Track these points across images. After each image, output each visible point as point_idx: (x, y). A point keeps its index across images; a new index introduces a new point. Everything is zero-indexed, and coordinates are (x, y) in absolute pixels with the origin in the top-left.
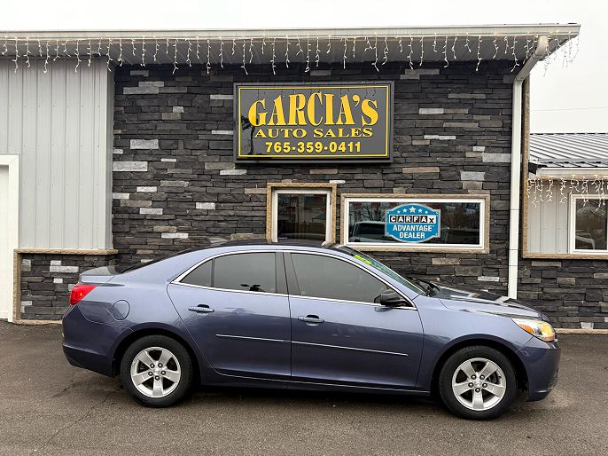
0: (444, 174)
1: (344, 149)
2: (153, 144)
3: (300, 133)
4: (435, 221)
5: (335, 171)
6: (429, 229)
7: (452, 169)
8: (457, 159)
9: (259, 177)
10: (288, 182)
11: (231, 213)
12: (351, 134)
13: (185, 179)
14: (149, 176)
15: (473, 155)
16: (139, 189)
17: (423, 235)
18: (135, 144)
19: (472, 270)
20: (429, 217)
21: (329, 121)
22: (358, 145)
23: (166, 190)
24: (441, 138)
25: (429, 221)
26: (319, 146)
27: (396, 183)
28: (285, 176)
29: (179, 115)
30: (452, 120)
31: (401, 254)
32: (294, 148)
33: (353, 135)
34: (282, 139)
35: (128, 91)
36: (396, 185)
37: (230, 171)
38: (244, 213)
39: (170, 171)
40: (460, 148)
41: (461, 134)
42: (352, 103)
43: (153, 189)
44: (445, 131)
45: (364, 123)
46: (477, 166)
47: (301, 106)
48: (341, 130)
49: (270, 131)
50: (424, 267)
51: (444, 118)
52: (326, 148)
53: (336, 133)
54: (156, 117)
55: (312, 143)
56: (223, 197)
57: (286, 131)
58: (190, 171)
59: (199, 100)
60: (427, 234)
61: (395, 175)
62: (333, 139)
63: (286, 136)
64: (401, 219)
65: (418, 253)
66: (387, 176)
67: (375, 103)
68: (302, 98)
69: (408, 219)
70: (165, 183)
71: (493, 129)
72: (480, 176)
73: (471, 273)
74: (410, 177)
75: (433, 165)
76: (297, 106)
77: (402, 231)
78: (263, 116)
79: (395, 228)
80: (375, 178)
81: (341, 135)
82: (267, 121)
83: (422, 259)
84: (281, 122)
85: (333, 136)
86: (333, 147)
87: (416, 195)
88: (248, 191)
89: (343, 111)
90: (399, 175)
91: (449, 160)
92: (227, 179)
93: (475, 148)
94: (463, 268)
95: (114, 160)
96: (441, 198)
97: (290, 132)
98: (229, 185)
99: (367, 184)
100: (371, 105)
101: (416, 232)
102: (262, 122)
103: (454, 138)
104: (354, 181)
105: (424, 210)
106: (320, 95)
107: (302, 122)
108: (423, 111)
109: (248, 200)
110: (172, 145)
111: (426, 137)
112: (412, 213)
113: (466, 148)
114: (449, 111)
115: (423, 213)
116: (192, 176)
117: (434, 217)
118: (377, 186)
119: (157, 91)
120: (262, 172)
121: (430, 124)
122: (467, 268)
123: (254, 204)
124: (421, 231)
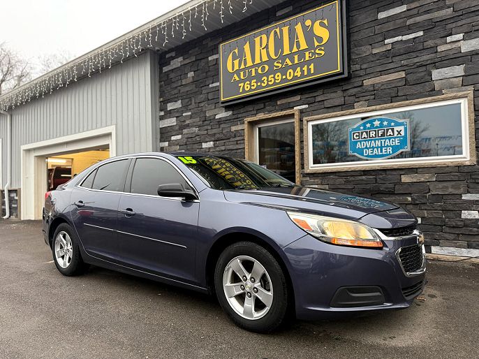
0: (410, 78)
1: (299, 74)
2: (178, 105)
3: (263, 69)
4: (403, 133)
5: (298, 98)
6: (397, 142)
7: (421, 69)
8: (425, 57)
9: (240, 116)
10: (261, 116)
11: (223, 148)
12: (305, 59)
13: (196, 126)
14: (177, 128)
15: (449, 47)
16: (173, 138)
17: (390, 150)
18: (170, 106)
19: (453, 187)
20: (396, 129)
21: (286, 52)
22: (312, 67)
23: (186, 136)
24: (405, 38)
25: (396, 133)
26: (279, 77)
27: (357, 97)
28: (258, 111)
29: (191, 79)
30: (418, 14)
31: (365, 172)
32: (259, 84)
33: (307, 58)
34: (250, 78)
35: (165, 69)
36: (357, 100)
37: (222, 114)
38: (231, 147)
39: (187, 122)
40: (430, 43)
41: (429, 27)
42: (304, 28)
43: (179, 137)
44: (410, 29)
45: (316, 44)
46: (454, 58)
47: (264, 46)
48: (296, 57)
49: (242, 73)
50: (392, 186)
51: (408, 15)
52: (284, 77)
53: (292, 61)
54: (180, 84)
55: (272, 76)
56: (217, 136)
57: (253, 70)
58: (198, 119)
59: (202, 63)
60: (395, 148)
61: (356, 90)
62: (290, 67)
63: (253, 74)
64: (365, 135)
65: (384, 170)
66: (348, 92)
67: (325, 22)
68: (264, 37)
69: (373, 134)
70: (185, 131)
71: (473, 9)
72: (459, 70)
73: (451, 190)
74: (372, 89)
75: (396, 70)
76: (261, 46)
77: (366, 148)
78: (236, 62)
79: (359, 145)
80: (336, 97)
81: (296, 62)
82: (240, 65)
83: (389, 176)
84: (249, 63)
85: (290, 64)
86: (290, 74)
87: (378, 107)
88: (234, 129)
89: (297, 38)
90: (359, 89)
91: (416, 60)
92: (220, 122)
93: (449, 39)
94: (440, 185)
95: (160, 120)
96: (408, 105)
97: (256, 70)
98: (222, 126)
99: (327, 104)
100: (322, 25)
101: (381, 147)
102: (236, 67)
103: (421, 33)
104: (317, 104)
105: (390, 121)
106: (278, 30)
107: (265, 58)
108: (382, 15)
109: (233, 135)
110: (188, 102)
111: (386, 41)
112: (377, 127)
113: (438, 41)
114: (413, 5)
115: (389, 125)
116: (199, 123)
117: (402, 128)
118: (337, 104)
119: (179, 65)
120: (242, 111)
121: (391, 26)
122: (445, 184)
123: (238, 139)
124: (388, 146)
